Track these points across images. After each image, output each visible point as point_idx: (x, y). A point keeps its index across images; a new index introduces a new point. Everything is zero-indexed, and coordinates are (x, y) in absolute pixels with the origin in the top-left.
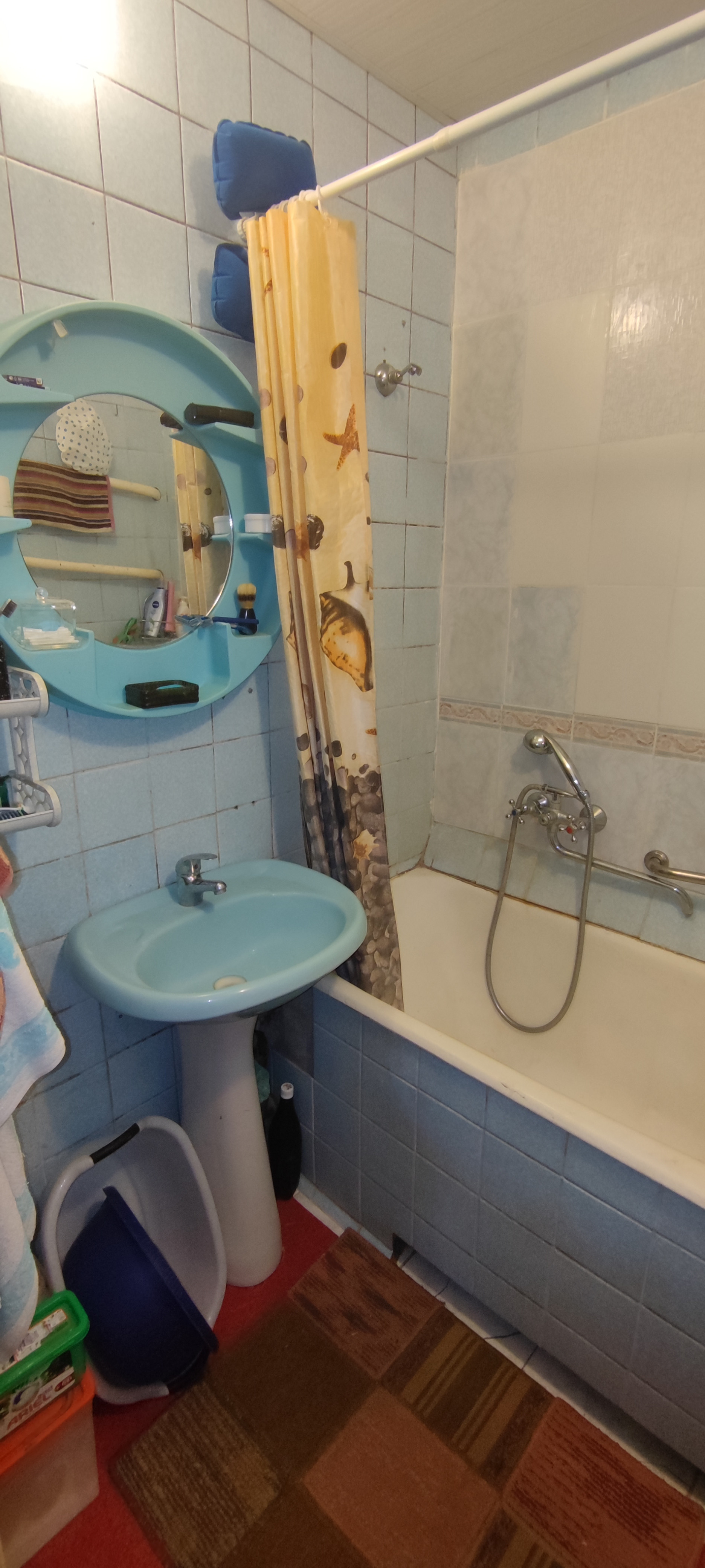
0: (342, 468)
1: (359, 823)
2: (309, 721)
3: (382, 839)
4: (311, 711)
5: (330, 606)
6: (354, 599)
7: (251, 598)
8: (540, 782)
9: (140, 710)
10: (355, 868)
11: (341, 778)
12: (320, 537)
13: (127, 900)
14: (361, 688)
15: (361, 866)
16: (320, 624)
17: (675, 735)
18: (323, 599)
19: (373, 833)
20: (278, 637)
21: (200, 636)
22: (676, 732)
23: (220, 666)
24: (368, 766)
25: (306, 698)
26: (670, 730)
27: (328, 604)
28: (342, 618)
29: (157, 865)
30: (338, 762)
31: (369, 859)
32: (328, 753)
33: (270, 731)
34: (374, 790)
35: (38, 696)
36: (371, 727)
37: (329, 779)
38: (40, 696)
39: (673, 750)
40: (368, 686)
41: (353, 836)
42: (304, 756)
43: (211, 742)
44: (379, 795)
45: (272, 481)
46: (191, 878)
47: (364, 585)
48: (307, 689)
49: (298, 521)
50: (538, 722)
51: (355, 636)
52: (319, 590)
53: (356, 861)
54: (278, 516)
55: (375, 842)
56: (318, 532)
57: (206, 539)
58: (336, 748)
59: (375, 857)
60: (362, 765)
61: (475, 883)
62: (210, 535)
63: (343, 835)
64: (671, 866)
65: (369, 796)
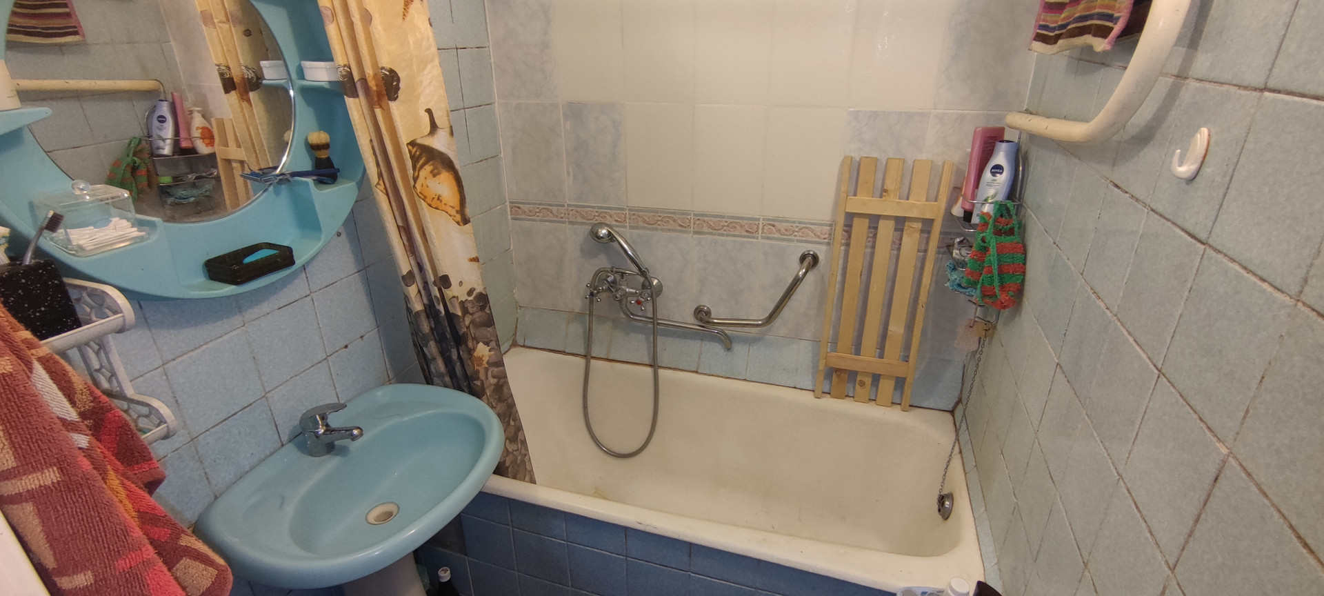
0: (408, 18)
1: (474, 339)
2: (411, 258)
3: (496, 347)
4: (411, 249)
5: (418, 153)
6: (439, 143)
7: (326, 146)
8: (607, 265)
9: (233, 287)
10: (478, 379)
11: (454, 306)
12: (398, 88)
13: (252, 469)
14: (458, 223)
15: (482, 376)
16: (410, 172)
17: (706, 218)
18: (410, 147)
19: (487, 344)
20: (363, 181)
21: (277, 193)
22: (707, 216)
23: (308, 220)
24: (474, 289)
25: (404, 238)
26: (703, 215)
27: (416, 152)
28: (431, 162)
29: (276, 426)
30: (449, 293)
31: (487, 366)
32: (436, 286)
33: (365, 268)
34: (482, 308)
35: (119, 311)
36: (474, 256)
37: (441, 308)
38: (121, 312)
39: (705, 229)
40: (465, 221)
41: (470, 352)
42: (412, 291)
43: (308, 292)
44: (488, 312)
45: (332, 30)
46: (321, 431)
47: (448, 130)
48: (405, 230)
49: (369, 71)
50: (599, 216)
51: (445, 176)
52: (404, 139)
53: (478, 371)
54: (345, 66)
55: (490, 351)
56: (395, 83)
57: (254, 83)
58: (445, 281)
59: (492, 363)
60: (469, 289)
61: (564, 352)
62: (258, 78)
63: (461, 353)
64: (713, 316)
65: (480, 313)
